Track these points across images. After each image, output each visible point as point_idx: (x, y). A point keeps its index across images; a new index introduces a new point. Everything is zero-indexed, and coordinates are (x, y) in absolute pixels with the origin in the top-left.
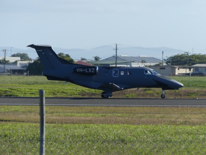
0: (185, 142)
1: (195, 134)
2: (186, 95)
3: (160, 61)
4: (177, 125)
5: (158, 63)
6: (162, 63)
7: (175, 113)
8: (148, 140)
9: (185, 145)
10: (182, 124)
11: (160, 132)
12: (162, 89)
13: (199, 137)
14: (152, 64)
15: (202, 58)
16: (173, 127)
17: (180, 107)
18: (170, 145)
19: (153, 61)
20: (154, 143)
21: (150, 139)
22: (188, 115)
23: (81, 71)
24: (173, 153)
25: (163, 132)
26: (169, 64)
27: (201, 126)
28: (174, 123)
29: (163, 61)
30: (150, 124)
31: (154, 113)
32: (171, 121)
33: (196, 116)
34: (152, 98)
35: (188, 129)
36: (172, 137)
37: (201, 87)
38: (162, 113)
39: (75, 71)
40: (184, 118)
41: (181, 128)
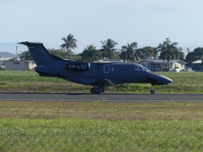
0: (39, 136)
1: (49, 128)
2: (40, 90)
3: (15, 55)
4: (31, 118)
5: (12, 58)
6: (16, 58)
7: (30, 107)
8: (3, 133)
9: (39, 138)
10: (36, 117)
11: (15, 126)
12: (152, 85)
13: (53, 130)
14: (7, 59)
15: (55, 53)
16: (27, 120)
17: (34, 101)
18: (24, 139)
19: (8, 56)
20: (8, 137)
21: (5, 133)
22: (42, 109)
23: (73, 67)
24: (28, 146)
25: (17, 125)
26: (23, 58)
27: (55, 120)
28: (28, 116)
29: (17, 56)
30: (5, 118)
31: (9, 107)
32: (25, 115)
33: (50, 110)
34: (6, 92)
35: (42, 122)
36: (26, 131)
37: (54, 81)
38: (16, 106)
39: (67, 67)
40: (38, 112)
41: (34, 122)
